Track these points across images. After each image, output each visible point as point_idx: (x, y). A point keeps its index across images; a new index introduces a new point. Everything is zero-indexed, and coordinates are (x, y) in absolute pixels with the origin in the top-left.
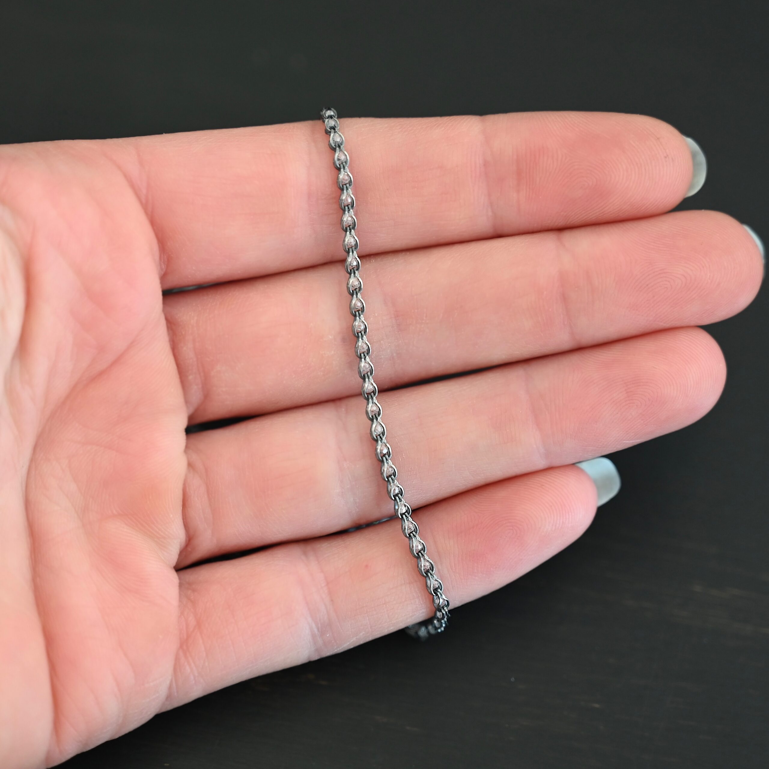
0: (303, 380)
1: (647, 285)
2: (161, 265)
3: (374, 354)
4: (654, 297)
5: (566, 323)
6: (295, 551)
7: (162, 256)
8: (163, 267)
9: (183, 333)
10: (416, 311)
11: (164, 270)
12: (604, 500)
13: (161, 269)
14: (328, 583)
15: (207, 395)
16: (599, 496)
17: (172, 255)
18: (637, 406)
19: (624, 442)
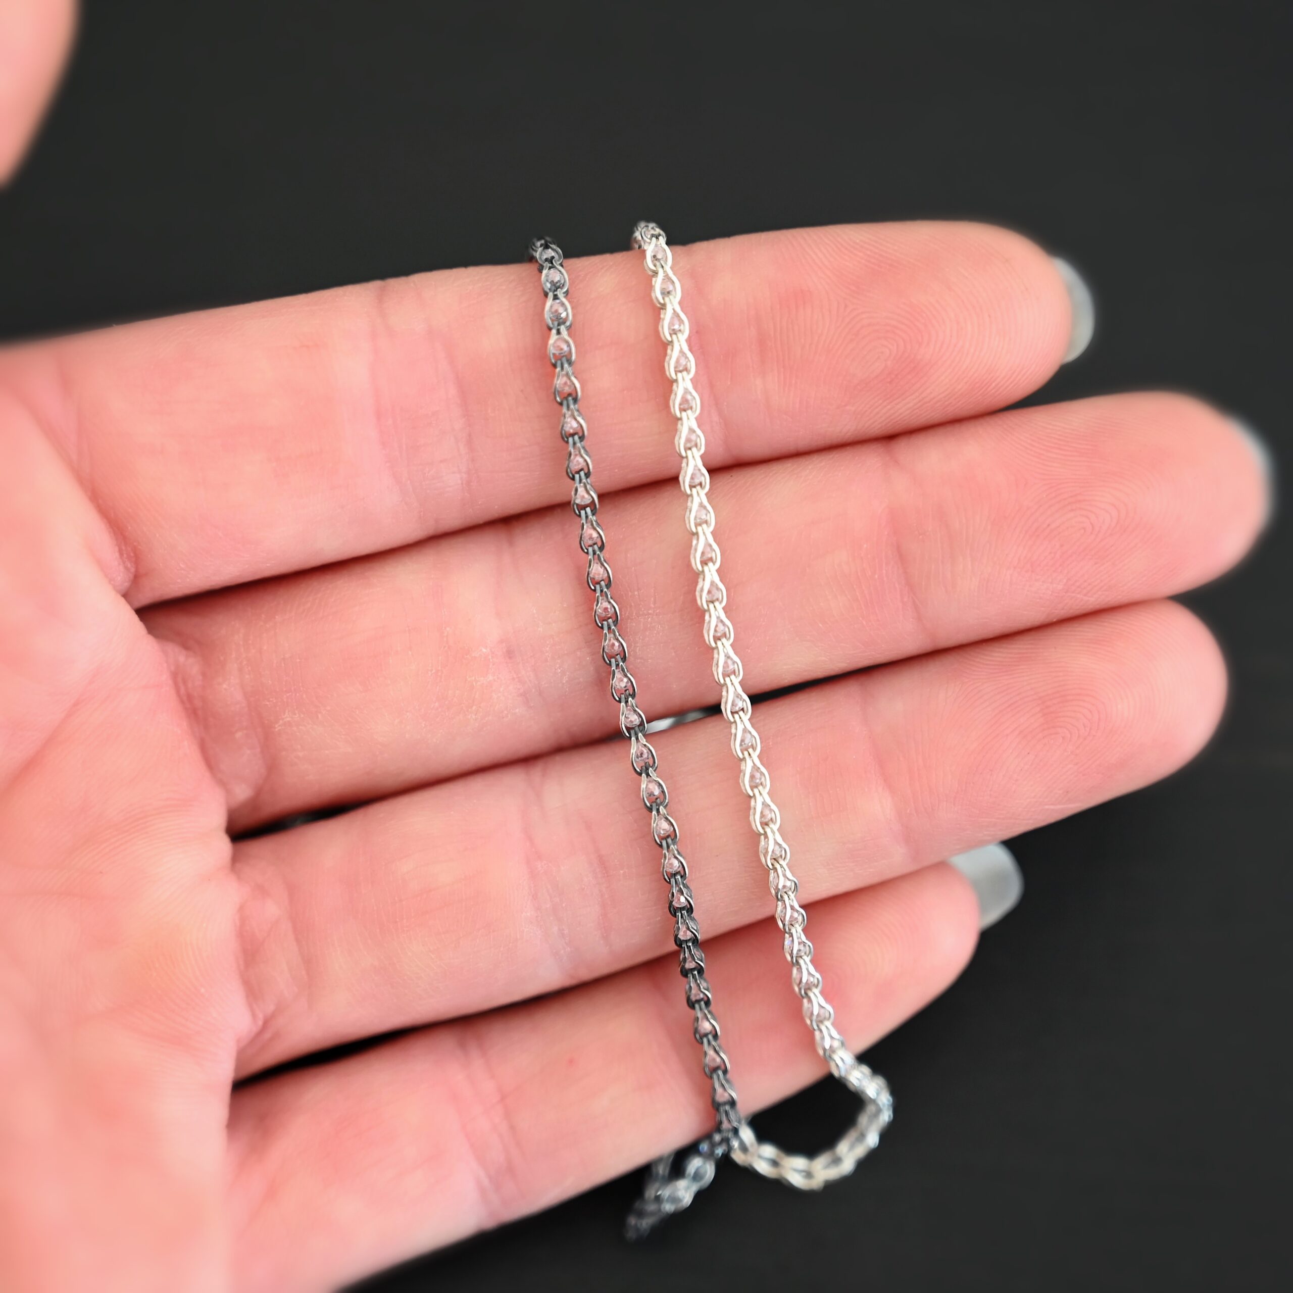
0: (442, 731)
1: (1049, 525)
2: (124, 563)
3: (567, 676)
4: (1062, 546)
5: (905, 600)
6: (446, 1041)
7: (123, 548)
8: (129, 565)
9: (222, 658)
10: (636, 593)
11: (133, 570)
12: (994, 915)
13: (126, 568)
14: (503, 1098)
15: (272, 766)
16: (983, 908)
17: (139, 547)
18: (1063, 738)
19: (1047, 807)
